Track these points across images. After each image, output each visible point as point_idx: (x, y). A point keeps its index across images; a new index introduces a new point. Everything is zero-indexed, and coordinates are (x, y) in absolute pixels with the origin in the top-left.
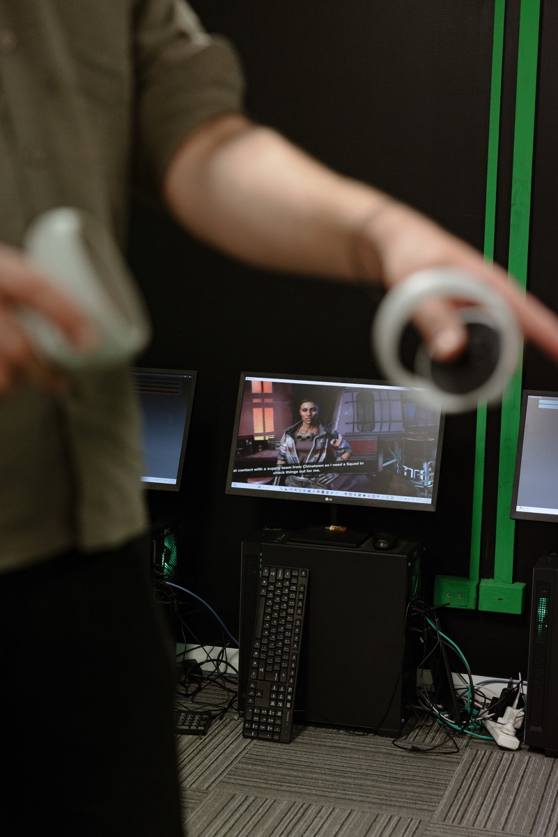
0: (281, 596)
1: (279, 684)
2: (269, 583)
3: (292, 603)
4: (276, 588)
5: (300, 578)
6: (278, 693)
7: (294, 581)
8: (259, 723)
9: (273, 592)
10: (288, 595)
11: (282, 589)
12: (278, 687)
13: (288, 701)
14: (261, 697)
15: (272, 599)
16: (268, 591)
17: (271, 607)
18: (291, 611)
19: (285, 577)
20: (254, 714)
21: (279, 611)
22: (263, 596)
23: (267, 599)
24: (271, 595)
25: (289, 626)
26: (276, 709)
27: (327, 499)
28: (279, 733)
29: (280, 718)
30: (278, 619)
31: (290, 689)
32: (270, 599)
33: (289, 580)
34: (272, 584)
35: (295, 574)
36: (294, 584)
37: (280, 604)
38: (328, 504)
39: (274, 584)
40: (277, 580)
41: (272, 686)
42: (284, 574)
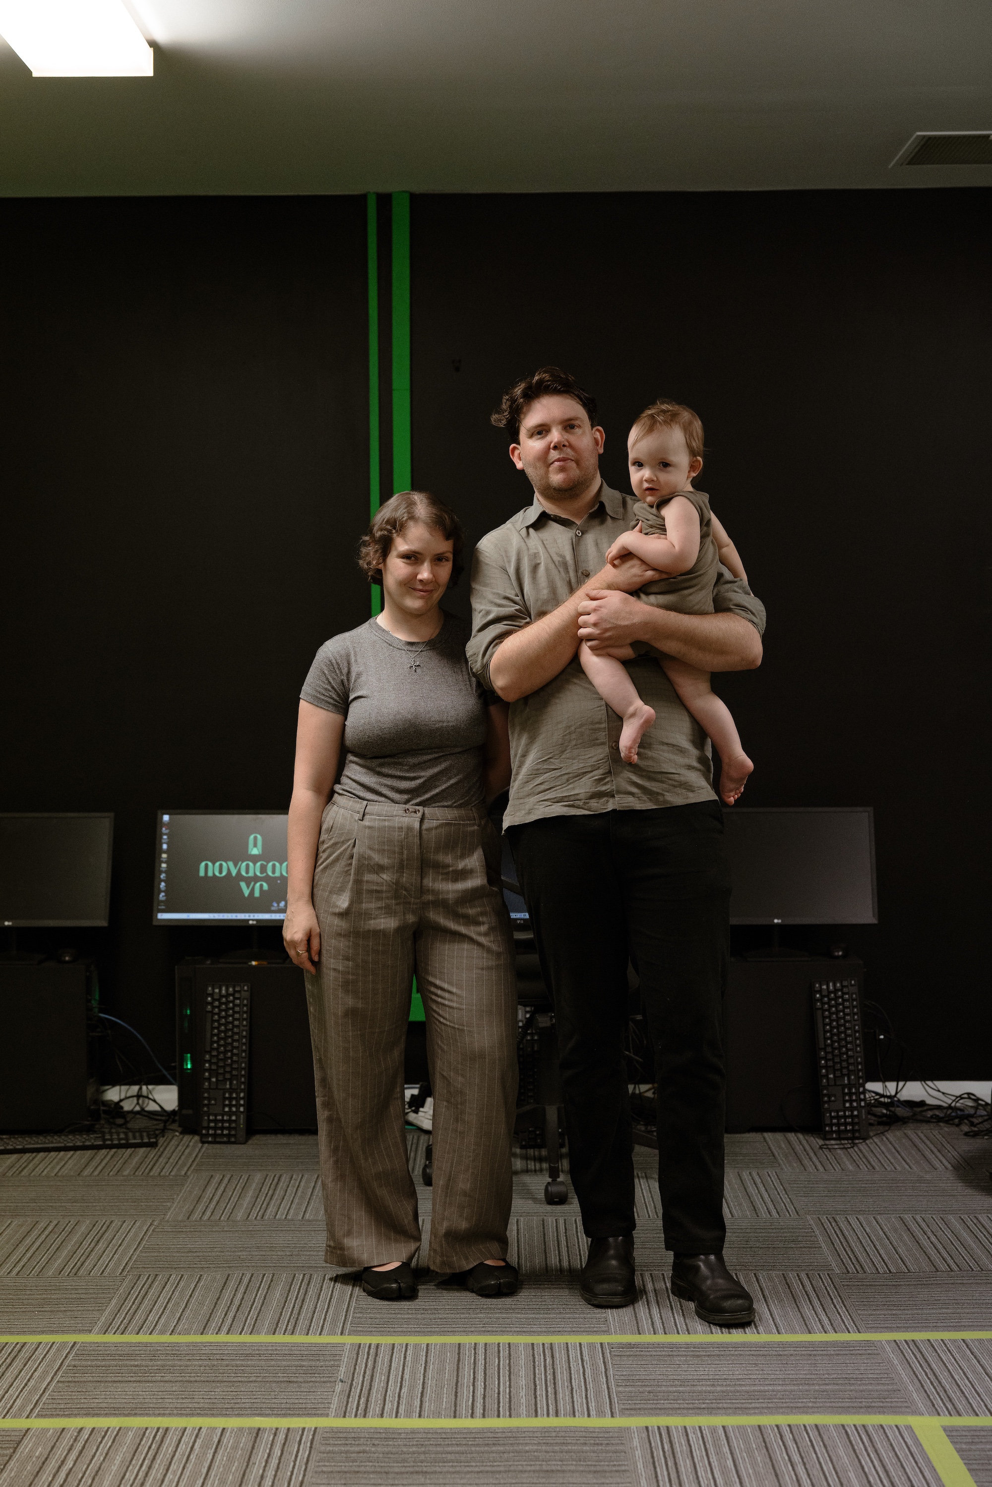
0: (226, 1010)
1: (231, 1091)
2: (214, 1000)
3: (237, 1016)
4: (221, 1004)
5: (243, 993)
6: (231, 1099)
7: (237, 995)
8: (215, 1128)
9: (218, 1007)
10: (233, 1009)
11: (226, 1003)
12: (231, 1094)
13: (241, 1105)
14: (215, 1104)
15: (218, 1014)
16: (214, 1007)
17: (218, 1021)
18: (236, 1023)
19: (229, 992)
20: (210, 1121)
21: (225, 1025)
22: (209, 1012)
23: (214, 1014)
24: (216, 1010)
25: (236, 1037)
26: (230, 1113)
27: (251, 922)
28: (234, 1136)
29: (235, 1121)
30: (225, 1032)
31: (242, 1095)
32: (216, 1014)
33: (233, 995)
34: (216, 1000)
35: (237, 989)
36: (238, 998)
37: (226, 1017)
38: (252, 926)
39: (218, 1000)
40: (221, 996)
41: (224, 1094)
42: (227, 990)
